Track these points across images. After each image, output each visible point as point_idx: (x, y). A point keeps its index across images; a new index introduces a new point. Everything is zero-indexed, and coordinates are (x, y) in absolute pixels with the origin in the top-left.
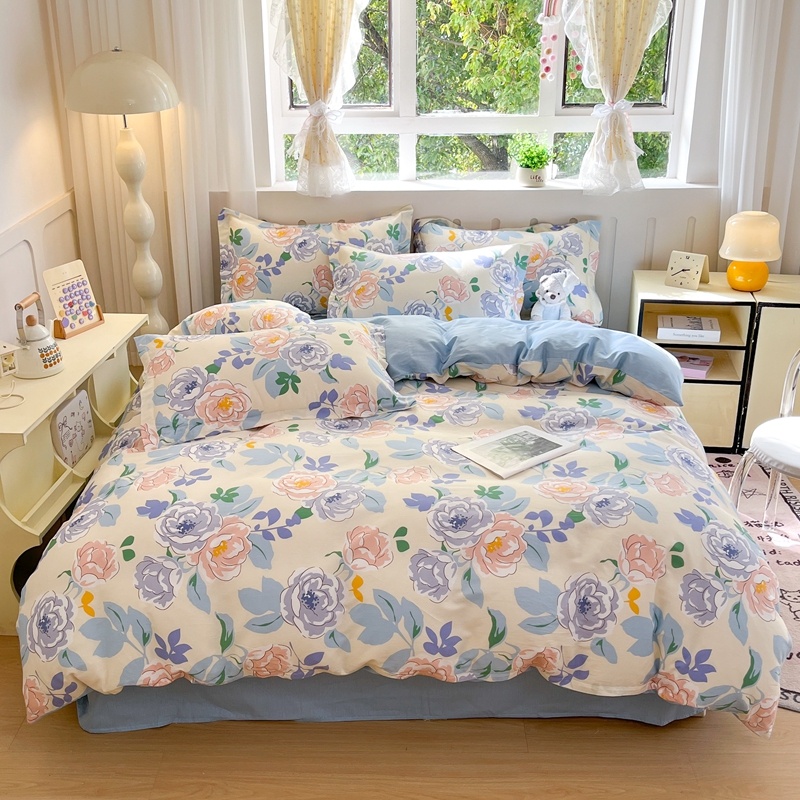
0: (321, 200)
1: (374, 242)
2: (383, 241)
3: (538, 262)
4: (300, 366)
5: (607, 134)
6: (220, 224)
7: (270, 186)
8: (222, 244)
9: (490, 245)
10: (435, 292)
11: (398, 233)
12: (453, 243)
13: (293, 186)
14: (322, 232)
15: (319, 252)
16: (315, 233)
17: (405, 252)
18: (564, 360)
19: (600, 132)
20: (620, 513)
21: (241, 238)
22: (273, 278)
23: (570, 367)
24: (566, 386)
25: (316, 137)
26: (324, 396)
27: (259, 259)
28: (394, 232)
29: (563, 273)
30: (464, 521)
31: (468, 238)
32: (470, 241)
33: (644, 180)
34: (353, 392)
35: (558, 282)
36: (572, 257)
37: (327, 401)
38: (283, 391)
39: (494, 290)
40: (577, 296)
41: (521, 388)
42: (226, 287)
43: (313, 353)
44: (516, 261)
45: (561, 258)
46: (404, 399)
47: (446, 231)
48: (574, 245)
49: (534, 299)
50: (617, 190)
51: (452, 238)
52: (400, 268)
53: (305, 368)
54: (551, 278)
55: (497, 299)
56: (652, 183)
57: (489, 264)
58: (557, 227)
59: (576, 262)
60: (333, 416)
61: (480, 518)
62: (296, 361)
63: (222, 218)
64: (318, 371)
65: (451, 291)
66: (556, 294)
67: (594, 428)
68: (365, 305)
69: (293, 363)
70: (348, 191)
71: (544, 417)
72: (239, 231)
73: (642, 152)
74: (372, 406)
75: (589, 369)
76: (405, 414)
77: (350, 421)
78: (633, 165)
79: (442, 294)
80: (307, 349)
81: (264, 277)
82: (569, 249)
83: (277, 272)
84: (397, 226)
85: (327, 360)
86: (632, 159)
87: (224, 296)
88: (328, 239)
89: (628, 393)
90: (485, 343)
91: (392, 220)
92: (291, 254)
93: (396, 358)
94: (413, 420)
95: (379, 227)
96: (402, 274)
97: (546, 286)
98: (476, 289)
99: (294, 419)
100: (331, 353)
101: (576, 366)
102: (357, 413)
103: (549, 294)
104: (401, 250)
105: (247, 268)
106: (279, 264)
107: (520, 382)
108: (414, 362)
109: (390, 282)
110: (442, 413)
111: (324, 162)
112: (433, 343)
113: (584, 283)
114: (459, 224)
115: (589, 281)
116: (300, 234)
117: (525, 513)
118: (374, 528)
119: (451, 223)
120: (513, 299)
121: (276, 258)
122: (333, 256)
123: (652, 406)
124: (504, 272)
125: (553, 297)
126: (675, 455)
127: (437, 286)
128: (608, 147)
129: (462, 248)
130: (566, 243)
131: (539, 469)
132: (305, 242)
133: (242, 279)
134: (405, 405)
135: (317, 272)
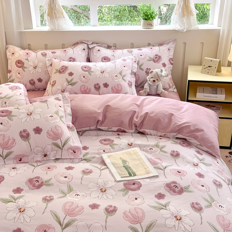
7: (33, 29)
19: (179, 3)
56: (202, 27)
73: (198, 12)
78: (194, 18)
86: (193, 15)
128: (183, 10)
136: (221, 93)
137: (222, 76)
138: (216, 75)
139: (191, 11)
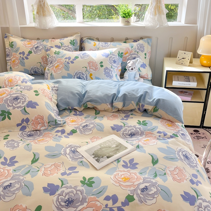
0: (45, 30)
1: (65, 47)
2: (68, 46)
3: (127, 55)
4: (12, 107)
5: (154, 4)
6: (5, 40)
7: (26, 25)
8: (7, 47)
9: (109, 48)
10: (86, 67)
11: (74, 43)
12: (95, 47)
13: (33, 25)
14: (45, 43)
15: (43, 51)
16: (42, 43)
17: (77, 51)
18: (132, 102)
19: (152, 3)
20: (153, 196)
21: (13, 45)
22: (26, 60)
23: (135, 105)
24: (133, 113)
25: (41, 5)
26: (23, 121)
27: (20, 53)
28: (72, 43)
29: (136, 59)
30: (72, 201)
31: (101, 45)
32: (101, 47)
33: (168, 22)
34: (36, 118)
35: (134, 63)
36: (140, 53)
37: (24, 123)
38: (4, 119)
39: (109, 67)
40: (142, 68)
41: (114, 113)
42: (9, 64)
43: (19, 101)
44: (119, 54)
45: (136, 53)
46: (60, 121)
47: (92, 42)
48: (141, 48)
49: (126, 70)
50: (158, 26)
51: (94, 45)
52: (73, 58)
53: (14, 108)
54: (131, 62)
55: (110, 70)
56: (171, 24)
57: (107, 56)
58: (135, 41)
59: (142, 55)
60: (27, 130)
61: (81, 200)
62: (10, 105)
63: (6, 37)
64: (20, 109)
65: (92, 67)
66: (133, 68)
67: (144, 136)
68: (58, 72)
69: (9, 106)
70: (55, 27)
71: (122, 130)
72: (12, 42)
73: (168, 12)
74: (46, 124)
75: (143, 106)
76: (60, 129)
77: (35, 132)
78: (164, 17)
79: (88, 68)
80: (16, 98)
81: (22, 60)
82: (139, 50)
83: (27, 58)
84: (74, 40)
85: (25, 104)
86: (164, 14)
87: (8, 67)
88: (46, 45)
89: (160, 116)
90: (99, 94)
91: (72, 38)
92: (32, 51)
93: (61, 100)
94: (63, 132)
95: (66, 41)
96: (73, 60)
97: (129, 65)
98: (102, 66)
99: (9, 131)
100: (28, 100)
101: (138, 104)
102: (38, 128)
103: (131, 68)
104: (76, 50)
105: (16, 57)
106: (28, 55)
107: (113, 111)
108: (68, 102)
109: (68, 63)
110: (77, 128)
111: (44, 15)
112: (77, 93)
113: (144, 63)
114: (98, 40)
115: (147, 62)
116: (36, 44)
117: (104, 196)
118: (24, 206)
119: (95, 39)
120: (117, 70)
121: (26, 53)
122: (48, 52)
123: (170, 123)
124: (113, 59)
125: (132, 69)
126: (180, 153)
127: (87, 65)
129: (98, 49)
130: (138, 47)
131: (115, 163)
132: (38, 47)
133: (14, 61)
134: (60, 124)
135: (42, 58)
139: (162, 10)
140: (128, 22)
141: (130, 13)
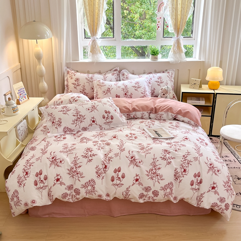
7: (79, 61)
19: (174, 45)
73: (186, 50)
136: (203, 100)
137: (203, 89)
138: (199, 89)
139: (182, 50)
140: (156, 58)
141: (158, 52)
